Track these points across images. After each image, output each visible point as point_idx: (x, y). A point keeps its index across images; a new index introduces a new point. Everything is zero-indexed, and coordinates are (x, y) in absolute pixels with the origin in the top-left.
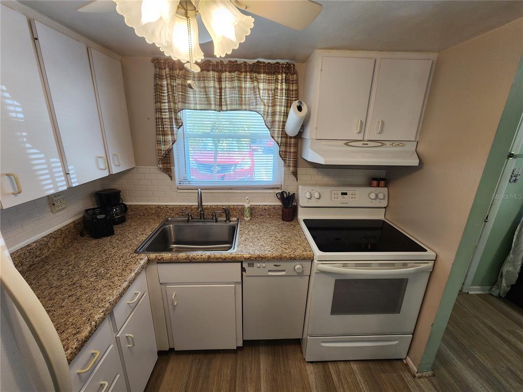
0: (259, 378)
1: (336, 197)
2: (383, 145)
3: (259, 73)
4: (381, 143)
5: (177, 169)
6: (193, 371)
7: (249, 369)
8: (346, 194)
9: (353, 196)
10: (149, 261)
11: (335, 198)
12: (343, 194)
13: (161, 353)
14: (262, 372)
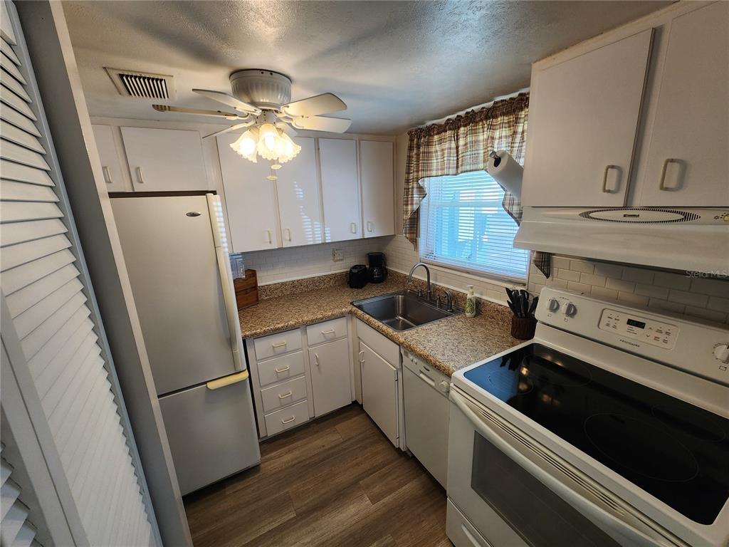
0: (391, 491)
1: (612, 325)
2: (687, 217)
3: (496, 117)
4: (681, 213)
5: (422, 240)
6: (362, 436)
7: (394, 476)
8: (641, 325)
9: (662, 336)
10: (351, 312)
11: (608, 325)
12: (630, 322)
13: (355, 403)
14: (400, 490)
